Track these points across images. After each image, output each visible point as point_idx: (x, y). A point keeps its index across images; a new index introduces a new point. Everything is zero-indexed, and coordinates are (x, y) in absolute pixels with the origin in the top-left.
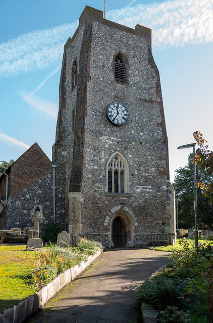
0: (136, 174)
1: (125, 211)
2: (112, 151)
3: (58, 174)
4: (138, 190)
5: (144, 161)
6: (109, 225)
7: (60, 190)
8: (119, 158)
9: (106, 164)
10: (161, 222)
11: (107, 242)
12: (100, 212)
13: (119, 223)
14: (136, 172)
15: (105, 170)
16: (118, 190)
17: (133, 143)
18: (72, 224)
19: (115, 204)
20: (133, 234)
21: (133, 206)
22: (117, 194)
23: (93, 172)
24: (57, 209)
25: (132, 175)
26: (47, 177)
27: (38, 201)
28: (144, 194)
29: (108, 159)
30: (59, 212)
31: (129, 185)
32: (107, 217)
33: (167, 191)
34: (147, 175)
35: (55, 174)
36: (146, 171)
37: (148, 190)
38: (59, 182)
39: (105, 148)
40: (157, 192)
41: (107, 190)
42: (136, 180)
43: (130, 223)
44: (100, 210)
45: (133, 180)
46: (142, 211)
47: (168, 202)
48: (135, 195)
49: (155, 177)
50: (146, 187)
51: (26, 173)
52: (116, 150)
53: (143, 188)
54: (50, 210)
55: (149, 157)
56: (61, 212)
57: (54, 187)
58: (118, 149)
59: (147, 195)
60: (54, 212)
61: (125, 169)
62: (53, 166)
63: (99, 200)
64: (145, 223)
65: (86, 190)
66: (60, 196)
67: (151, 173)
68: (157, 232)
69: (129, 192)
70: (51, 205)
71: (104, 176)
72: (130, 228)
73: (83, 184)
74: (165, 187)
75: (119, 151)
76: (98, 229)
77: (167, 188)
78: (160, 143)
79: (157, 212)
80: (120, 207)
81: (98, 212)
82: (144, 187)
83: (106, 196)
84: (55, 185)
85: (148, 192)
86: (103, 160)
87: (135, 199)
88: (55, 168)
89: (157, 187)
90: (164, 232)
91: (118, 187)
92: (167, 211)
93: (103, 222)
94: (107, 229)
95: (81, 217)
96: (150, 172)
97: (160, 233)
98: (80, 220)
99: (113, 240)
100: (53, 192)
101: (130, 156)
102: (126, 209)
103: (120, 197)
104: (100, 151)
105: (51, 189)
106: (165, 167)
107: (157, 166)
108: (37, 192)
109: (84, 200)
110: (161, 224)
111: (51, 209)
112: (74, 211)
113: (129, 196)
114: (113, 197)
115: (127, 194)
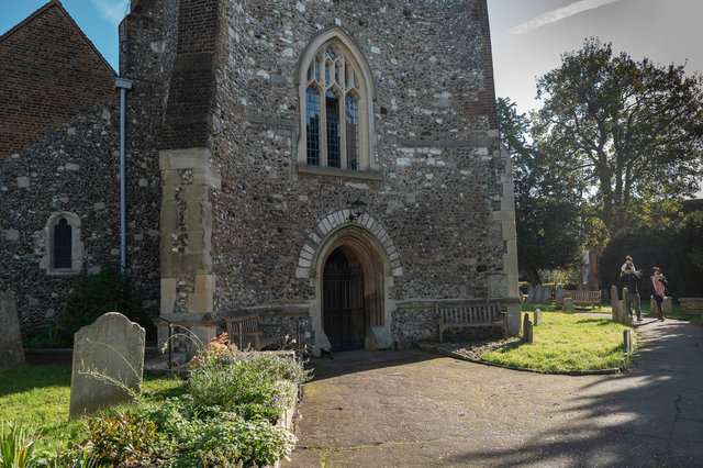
0: (395, 108)
1: (363, 229)
2: (320, 27)
3: (138, 112)
4: (402, 162)
5: (419, 69)
6: (314, 277)
7: (144, 166)
8: (342, 51)
9: (299, 65)
10: (473, 262)
11: (308, 335)
12: (280, 230)
13: (344, 269)
14: (393, 102)
15: (297, 85)
16: (338, 158)
17: (383, 10)
18: (175, 274)
19: (330, 204)
20: (390, 305)
21: (389, 211)
22: (335, 172)
23: (256, 90)
24: (132, 225)
25: (383, 111)
26: (99, 118)
27: (65, 200)
28: (419, 174)
29: (304, 52)
30: (139, 237)
31: (374, 142)
32: (306, 247)
33: (491, 164)
34: (428, 112)
35: (127, 109)
36: (425, 101)
37: (431, 162)
38: (142, 138)
39: (295, 12)
40: (459, 167)
41: (302, 155)
42: (393, 129)
43: (379, 266)
44: (280, 222)
45: (386, 128)
46: (416, 228)
47: (497, 198)
48: (393, 175)
49: (450, 122)
50: (425, 150)
51: (17, 101)
52: (332, 25)
53: (416, 155)
54: (109, 231)
55: (433, 59)
56: (147, 236)
57: (121, 154)
58: (338, 22)
59: (430, 176)
60: (123, 235)
61: (361, 92)
62: (119, 83)
63: (275, 188)
64: (424, 268)
65: (230, 149)
66: (143, 182)
67: (441, 109)
68: (464, 295)
69: (374, 166)
70: (113, 213)
71: (292, 108)
72: (379, 284)
73: (217, 123)
74: (483, 151)
75: (341, 29)
76: (276, 289)
77: (490, 153)
78: (465, 15)
79: (461, 232)
80: (346, 213)
81: (275, 231)
82: (419, 150)
83: (301, 175)
84: (126, 147)
85: (432, 169)
86: (289, 52)
87: (393, 189)
88: (127, 91)
89: (459, 152)
90: (484, 294)
91: (338, 149)
92: (492, 228)
93: (293, 266)
94: (304, 291)
95: (209, 247)
96: (435, 104)
97: (471, 298)
98: (208, 260)
99: (327, 327)
100: (118, 171)
101: (375, 50)
102: (367, 221)
103: (348, 179)
104: (278, 22)
105: (112, 162)
106: (482, 89)
107: (457, 87)
108: (61, 168)
109: (224, 185)
110: (474, 269)
111: (112, 227)
112: (180, 225)
113: (375, 179)
114: (325, 181)
115: (369, 171)
